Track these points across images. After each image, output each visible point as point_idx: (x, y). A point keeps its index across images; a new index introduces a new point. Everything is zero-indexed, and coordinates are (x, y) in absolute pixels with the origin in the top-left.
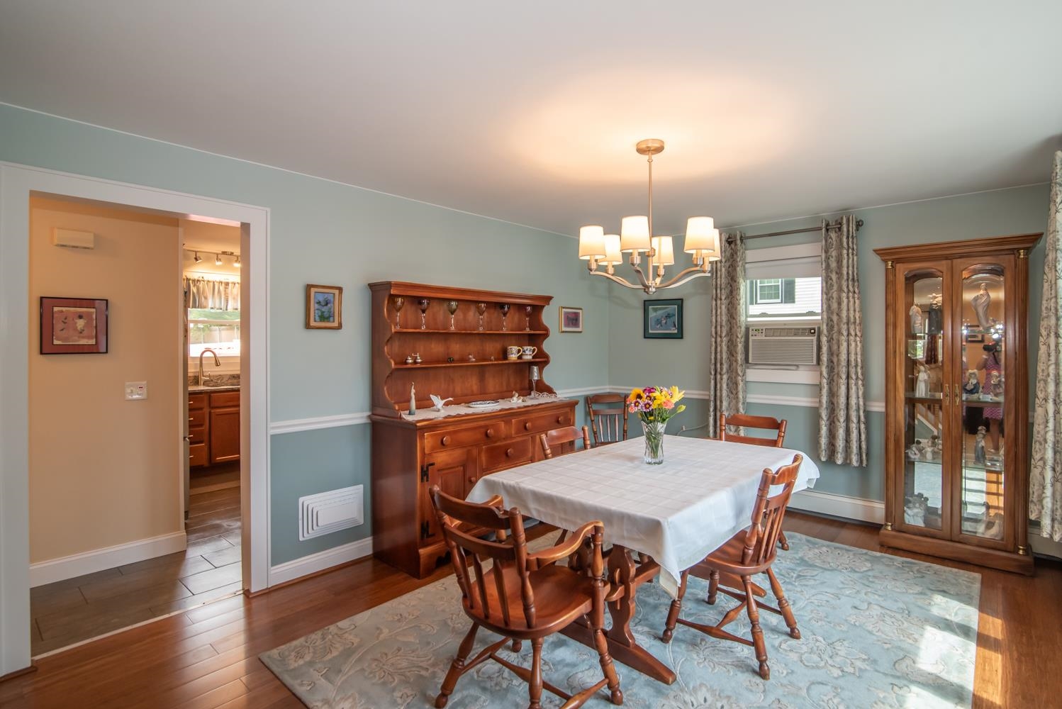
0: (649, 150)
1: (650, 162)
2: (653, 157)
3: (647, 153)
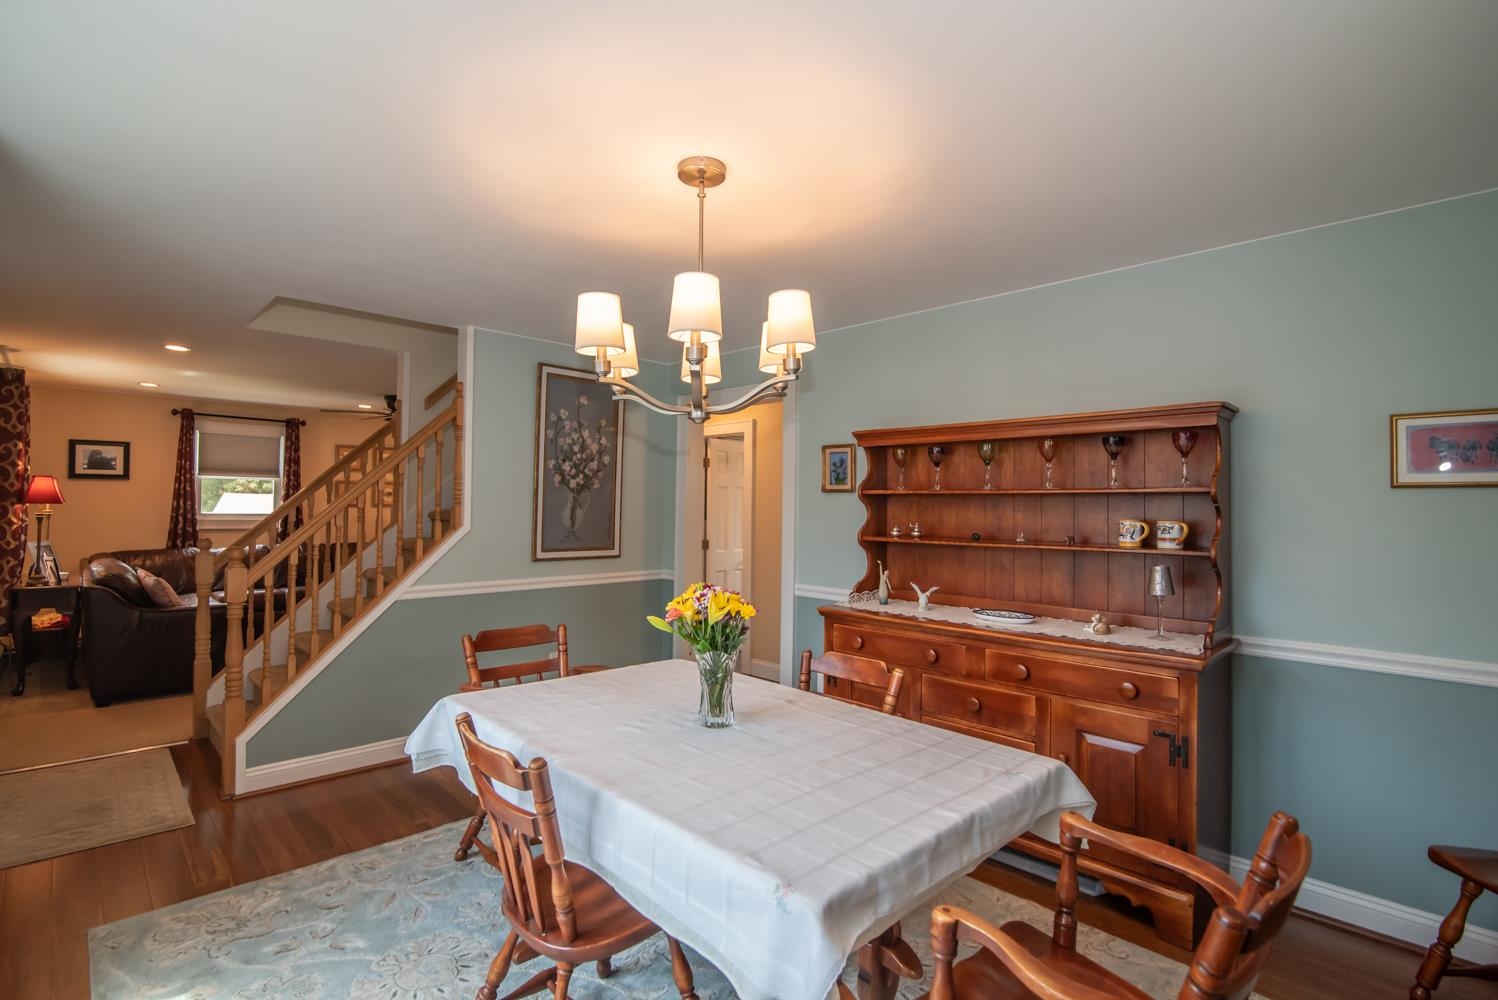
0: (703, 176)
1: (702, 197)
2: (707, 190)
3: (698, 182)
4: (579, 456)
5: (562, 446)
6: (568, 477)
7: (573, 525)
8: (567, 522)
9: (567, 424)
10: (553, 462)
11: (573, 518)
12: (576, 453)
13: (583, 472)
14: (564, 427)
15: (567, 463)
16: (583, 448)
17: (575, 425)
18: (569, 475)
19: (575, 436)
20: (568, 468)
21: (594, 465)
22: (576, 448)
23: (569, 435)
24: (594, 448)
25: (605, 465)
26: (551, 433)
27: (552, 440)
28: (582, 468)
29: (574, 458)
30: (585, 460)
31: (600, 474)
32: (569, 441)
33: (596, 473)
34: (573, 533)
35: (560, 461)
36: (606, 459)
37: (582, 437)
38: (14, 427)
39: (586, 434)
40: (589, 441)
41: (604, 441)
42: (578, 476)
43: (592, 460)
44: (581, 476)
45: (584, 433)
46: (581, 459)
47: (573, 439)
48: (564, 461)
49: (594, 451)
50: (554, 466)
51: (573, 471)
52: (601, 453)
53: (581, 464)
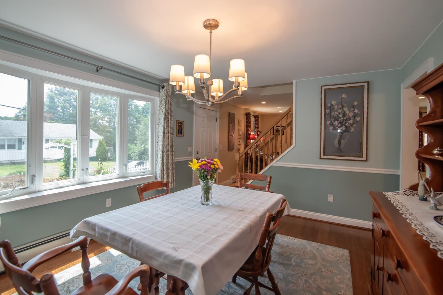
0: (211, 25)
1: (211, 33)
2: (212, 31)
3: (210, 28)
4: (342, 118)
5: (333, 116)
6: (336, 127)
7: (340, 146)
8: (337, 145)
9: (336, 107)
10: (329, 122)
11: (339, 143)
12: (341, 118)
13: (345, 125)
14: (334, 108)
15: (336, 122)
16: (344, 115)
17: (340, 106)
18: (337, 126)
19: (340, 111)
20: (337, 124)
21: (351, 122)
22: (341, 116)
23: (337, 110)
24: (351, 114)
25: (357, 121)
26: (328, 111)
27: (329, 114)
28: (344, 123)
29: (340, 120)
30: (346, 120)
31: (354, 125)
32: (337, 113)
33: (352, 125)
34: (340, 149)
35: (333, 121)
36: (358, 119)
37: (344, 111)
38: (248, 124)
39: (346, 109)
40: (347, 112)
41: (356, 111)
42: (342, 127)
43: (350, 119)
44: (344, 126)
45: (344, 109)
46: (343, 120)
47: (339, 112)
48: (335, 121)
49: (351, 116)
50: (330, 123)
51: (339, 125)
52: (354, 117)
53: (343, 122)
